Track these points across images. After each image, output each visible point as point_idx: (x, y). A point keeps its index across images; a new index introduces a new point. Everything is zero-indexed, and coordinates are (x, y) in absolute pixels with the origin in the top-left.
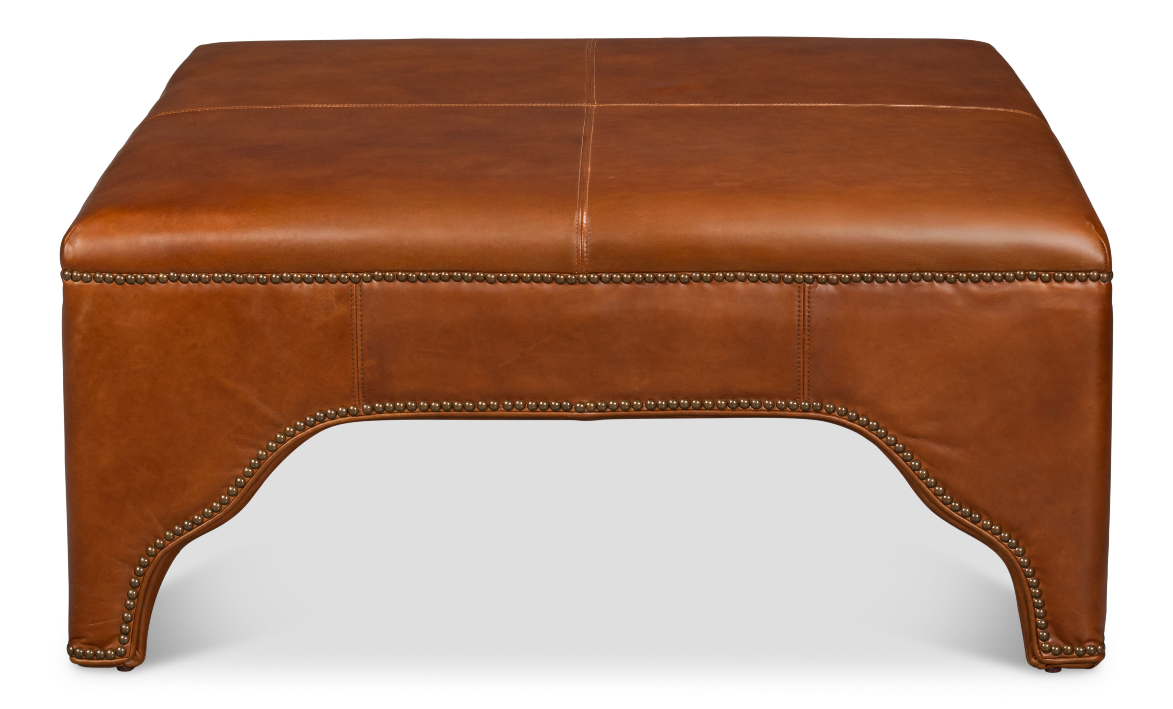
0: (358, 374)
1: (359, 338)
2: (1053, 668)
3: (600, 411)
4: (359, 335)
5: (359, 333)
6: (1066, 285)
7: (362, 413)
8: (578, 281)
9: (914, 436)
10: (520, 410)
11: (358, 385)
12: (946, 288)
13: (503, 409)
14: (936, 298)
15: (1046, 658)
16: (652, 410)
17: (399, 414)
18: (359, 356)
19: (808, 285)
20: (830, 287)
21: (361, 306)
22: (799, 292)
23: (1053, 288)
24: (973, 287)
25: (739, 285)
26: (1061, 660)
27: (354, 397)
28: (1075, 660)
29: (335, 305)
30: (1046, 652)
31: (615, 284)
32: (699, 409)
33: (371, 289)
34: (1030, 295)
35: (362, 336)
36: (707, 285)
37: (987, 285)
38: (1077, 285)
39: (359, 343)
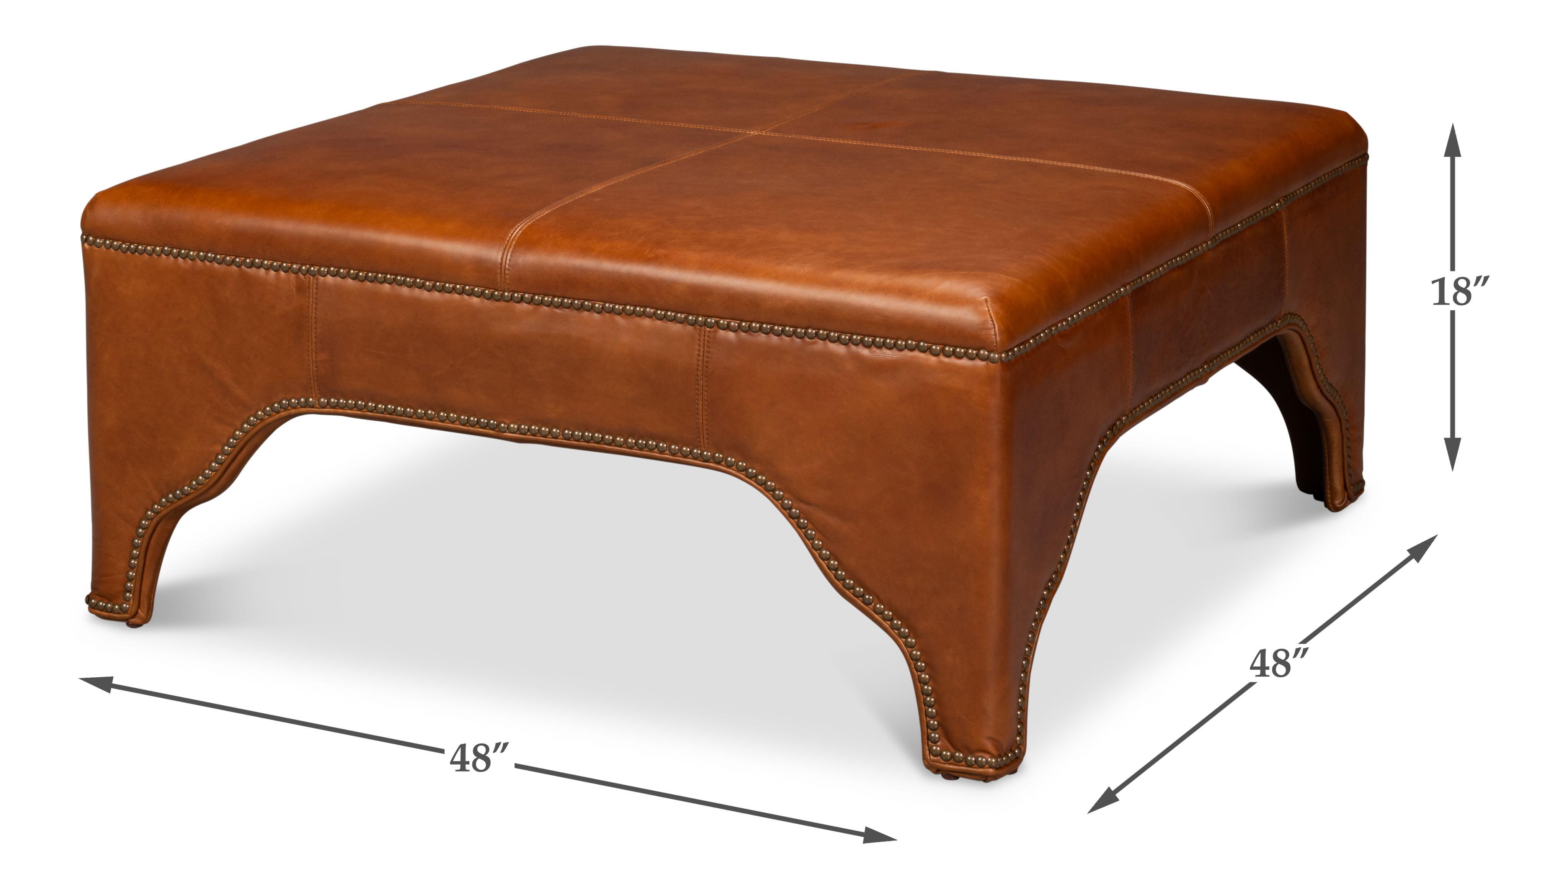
0: (313, 367)
1: (314, 330)
2: (950, 775)
3: (521, 434)
4: (313, 328)
5: (314, 325)
6: (953, 360)
7: (318, 406)
8: (501, 298)
9: (808, 503)
10: (453, 422)
11: (313, 377)
12: (839, 349)
13: (437, 419)
14: (829, 358)
15: (934, 761)
16: (568, 439)
17: (350, 411)
18: (313, 349)
19: (708, 329)
20: (731, 335)
21: (316, 299)
22: (700, 336)
23: (941, 362)
24: (865, 352)
25: (647, 322)
26: (951, 767)
27: (311, 388)
28: (964, 769)
29: (295, 295)
30: (935, 756)
31: (535, 306)
32: (610, 444)
33: (325, 283)
34: (919, 367)
35: (315, 329)
36: (618, 318)
37: (878, 351)
38: (964, 362)
39: (313, 337)
